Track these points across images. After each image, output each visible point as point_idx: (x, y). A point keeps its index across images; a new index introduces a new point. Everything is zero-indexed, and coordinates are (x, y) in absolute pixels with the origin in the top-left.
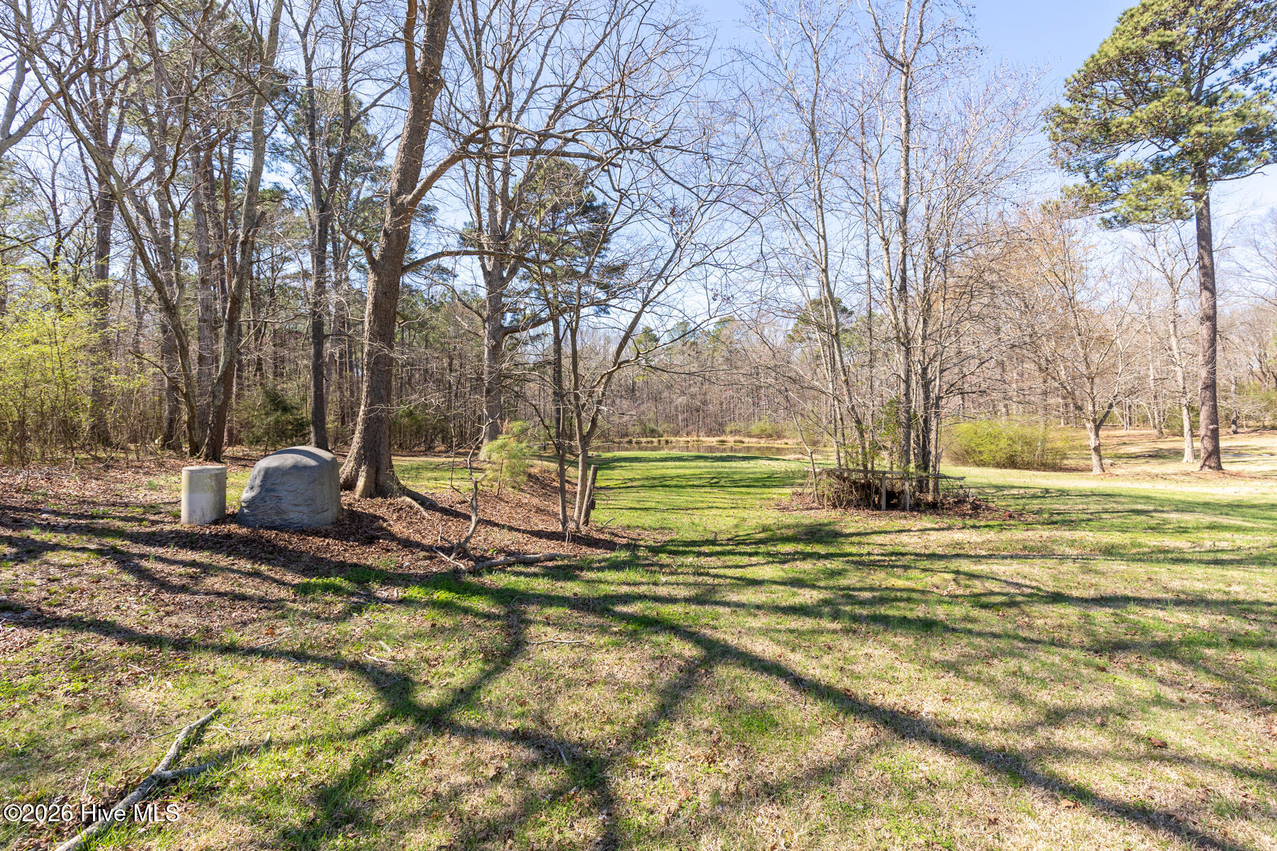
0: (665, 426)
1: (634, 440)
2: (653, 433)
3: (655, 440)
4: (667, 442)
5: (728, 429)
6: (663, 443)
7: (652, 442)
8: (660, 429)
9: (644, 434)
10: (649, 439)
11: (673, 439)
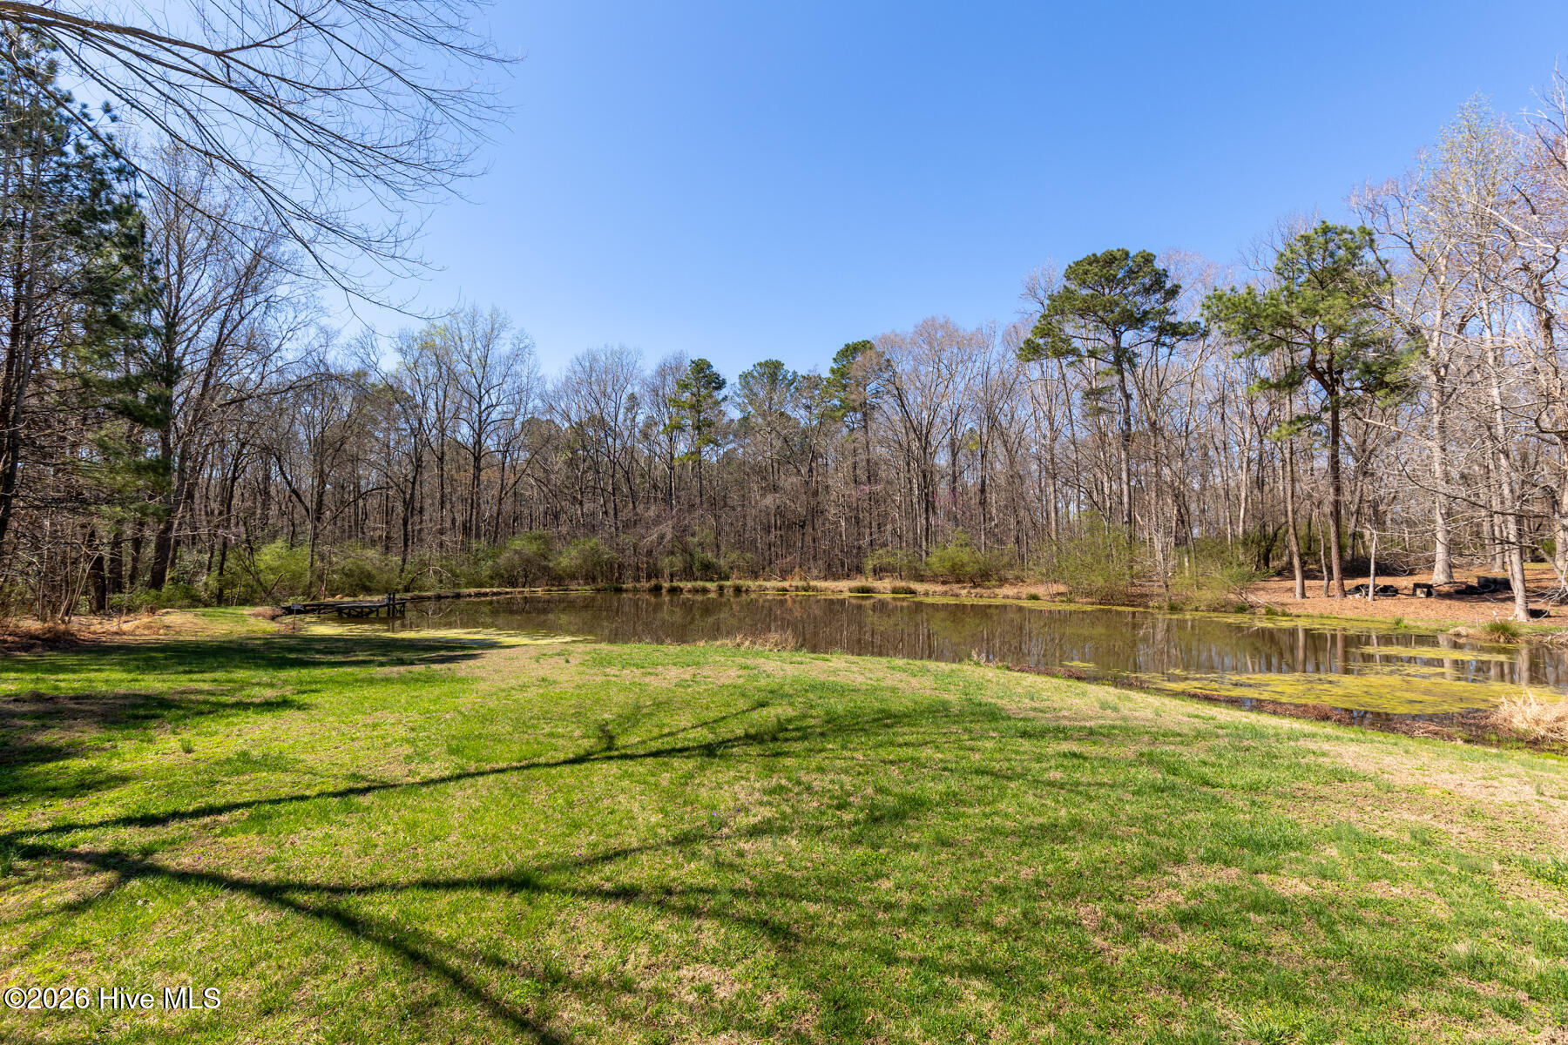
0: (734, 556)
1: (666, 585)
2: (708, 570)
3: (711, 586)
4: (738, 590)
5: (869, 564)
6: (729, 592)
7: (705, 591)
8: (723, 563)
9: (688, 573)
10: (700, 584)
11: (750, 583)
